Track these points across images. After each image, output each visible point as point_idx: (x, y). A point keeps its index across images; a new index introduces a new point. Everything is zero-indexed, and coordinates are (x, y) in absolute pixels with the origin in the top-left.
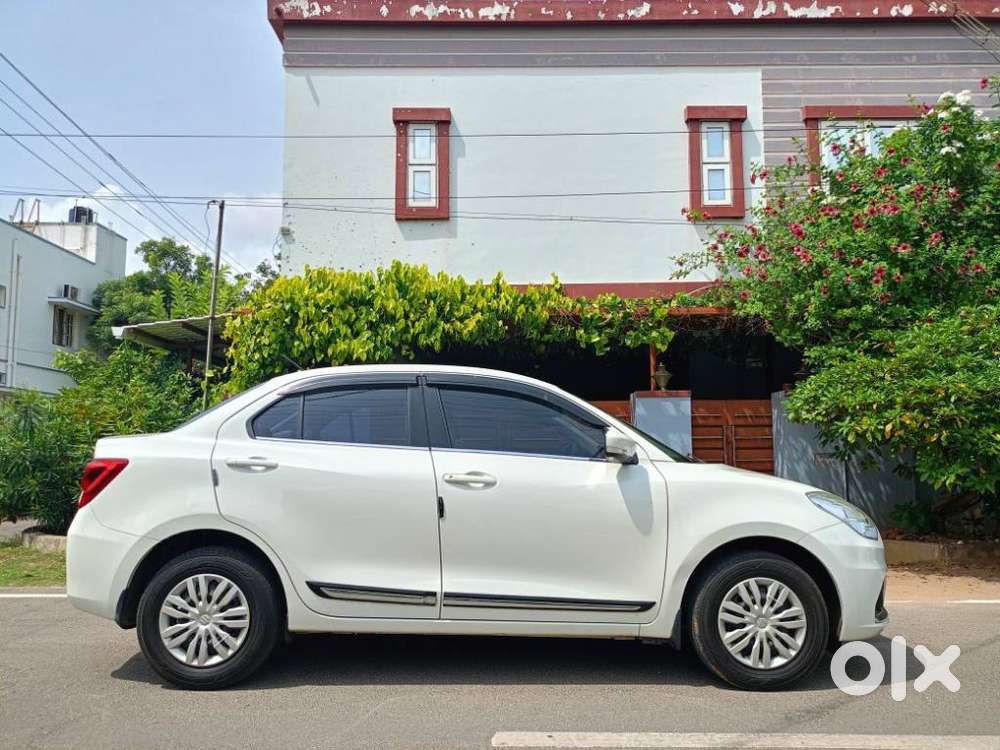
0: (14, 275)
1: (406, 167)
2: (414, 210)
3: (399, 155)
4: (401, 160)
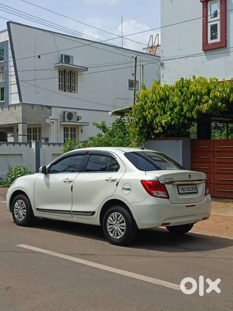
0: (142, 74)
1: (207, 24)
2: (210, 45)
3: (204, 18)
4: (205, 21)
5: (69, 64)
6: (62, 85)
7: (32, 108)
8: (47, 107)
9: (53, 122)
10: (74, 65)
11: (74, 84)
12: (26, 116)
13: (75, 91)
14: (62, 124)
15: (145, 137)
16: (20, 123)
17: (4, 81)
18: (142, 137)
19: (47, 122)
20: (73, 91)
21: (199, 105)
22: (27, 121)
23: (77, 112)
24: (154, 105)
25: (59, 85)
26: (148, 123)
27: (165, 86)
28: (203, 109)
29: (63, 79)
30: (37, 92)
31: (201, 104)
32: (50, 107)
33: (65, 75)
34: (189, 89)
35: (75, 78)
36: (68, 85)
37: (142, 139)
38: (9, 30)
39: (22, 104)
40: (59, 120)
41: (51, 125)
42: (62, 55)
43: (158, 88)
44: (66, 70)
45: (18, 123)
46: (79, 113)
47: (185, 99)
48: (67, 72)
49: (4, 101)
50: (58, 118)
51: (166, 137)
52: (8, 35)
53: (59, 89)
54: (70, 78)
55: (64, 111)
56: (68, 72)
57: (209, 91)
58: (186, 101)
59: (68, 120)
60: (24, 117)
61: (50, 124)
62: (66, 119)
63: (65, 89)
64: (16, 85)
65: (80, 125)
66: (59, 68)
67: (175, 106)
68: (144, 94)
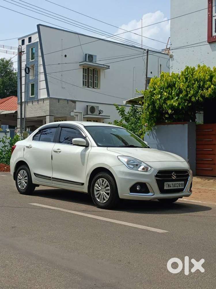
0: (159, 72)
1: (212, 18)
2: (215, 37)
3: (209, 13)
4: (210, 16)
5: (93, 63)
6: (86, 81)
7: (59, 102)
8: (72, 101)
9: (77, 115)
10: (96, 63)
11: (97, 81)
12: (53, 109)
13: (97, 87)
14: (85, 117)
15: (155, 122)
16: (48, 116)
17: (34, 78)
18: (152, 121)
19: (71, 115)
20: (95, 87)
21: (202, 90)
22: (54, 114)
23: (98, 106)
24: (162, 91)
25: (83, 81)
26: (157, 108)
27: (172, 74)
28: (206, 94)
29: (87, 76)
30: (63, 88)
31: (204, 89)
32: (74, 102)
33: (88, 72)
34: (194, 76)
35: (97, 75)
36: (92, 82)
37: (152, 124)
38: (39, 32)
39: (49, 98)
40: (82, 113)
41: (75, 118)
42: (86, 54)
43: (166, 76)
44: (90, 68)
45: (46, 115)
46: (101, 107)
47: (190, 85)
48: (90, 69)
49: (34, 96)
50: (81, 112)
51: (173, 121)
52: (38, 36)
53: (83, 85)
54: (94, 76)
55: (87, 105)
56: (92, 70)
57: (212, 77)
58: (190, 87)
59: (90, 114)
60: (51, 110)
61: (75, 116)
62: (89, 112)
63: (89, 85)
64: (45, 81)
65: (102, 118)
66: (83, 66)
67: (181, 91)
68: (154, 82)
